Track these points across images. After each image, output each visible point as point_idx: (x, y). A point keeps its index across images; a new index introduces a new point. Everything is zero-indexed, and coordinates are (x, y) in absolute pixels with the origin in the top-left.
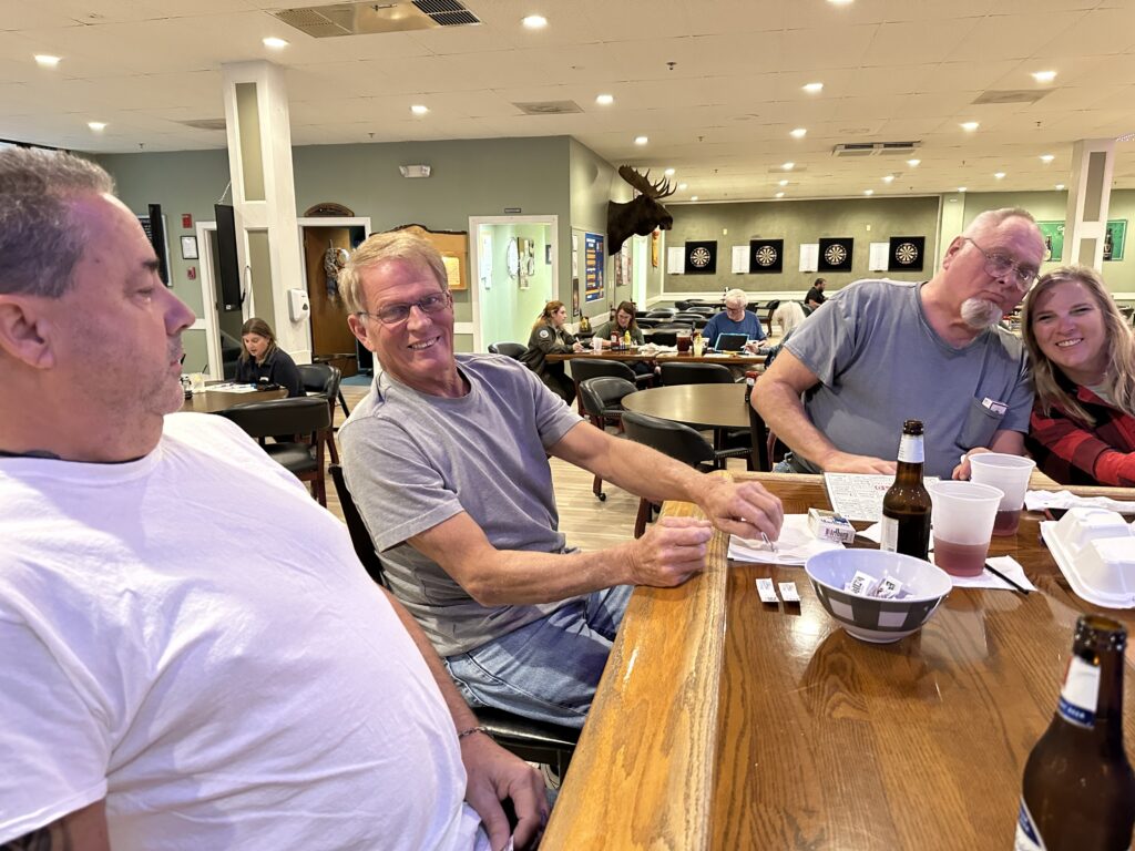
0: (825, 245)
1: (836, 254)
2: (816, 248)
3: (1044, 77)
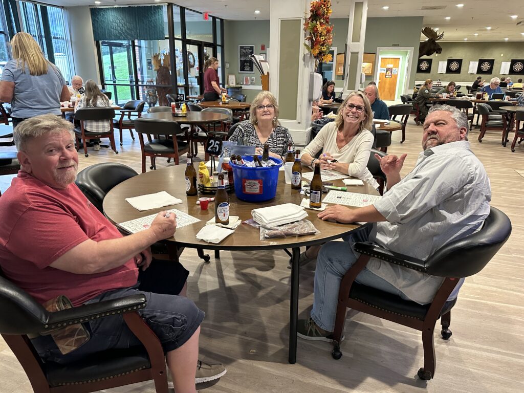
0: (481, 62)
1: (486, 67)
2: (477, 63)
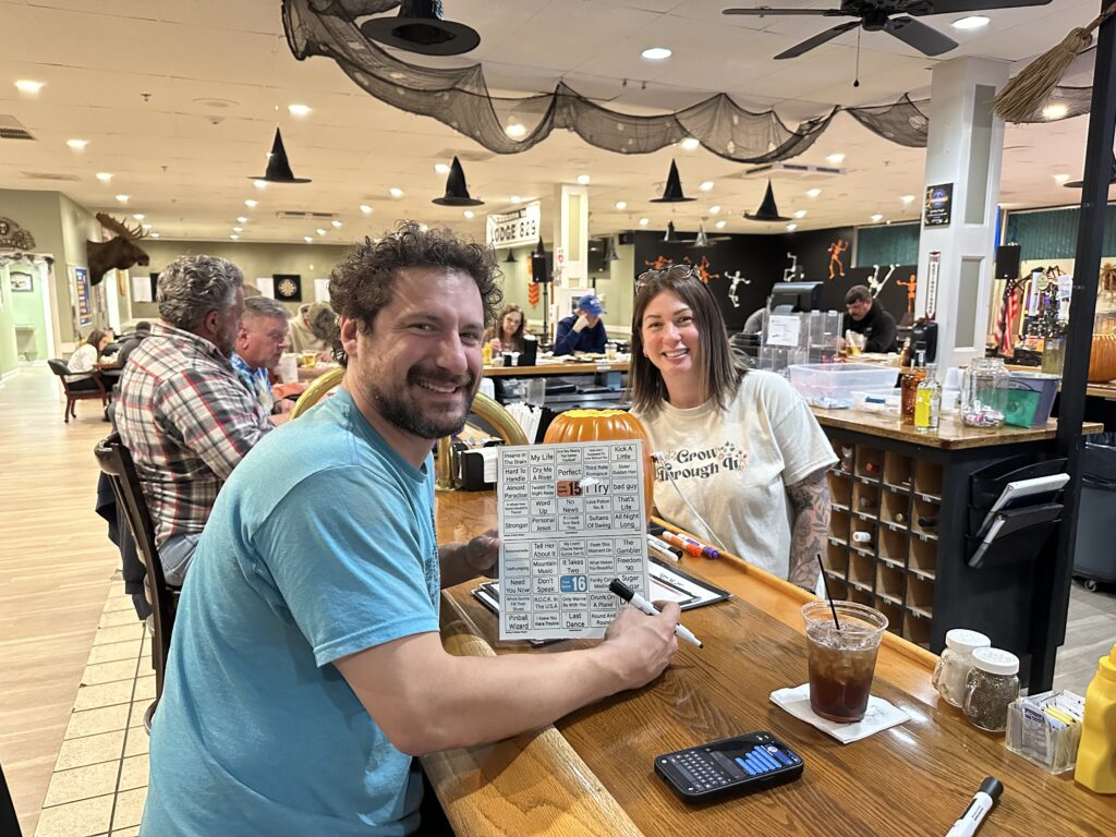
1: (288, 288)
2: (271, 282)
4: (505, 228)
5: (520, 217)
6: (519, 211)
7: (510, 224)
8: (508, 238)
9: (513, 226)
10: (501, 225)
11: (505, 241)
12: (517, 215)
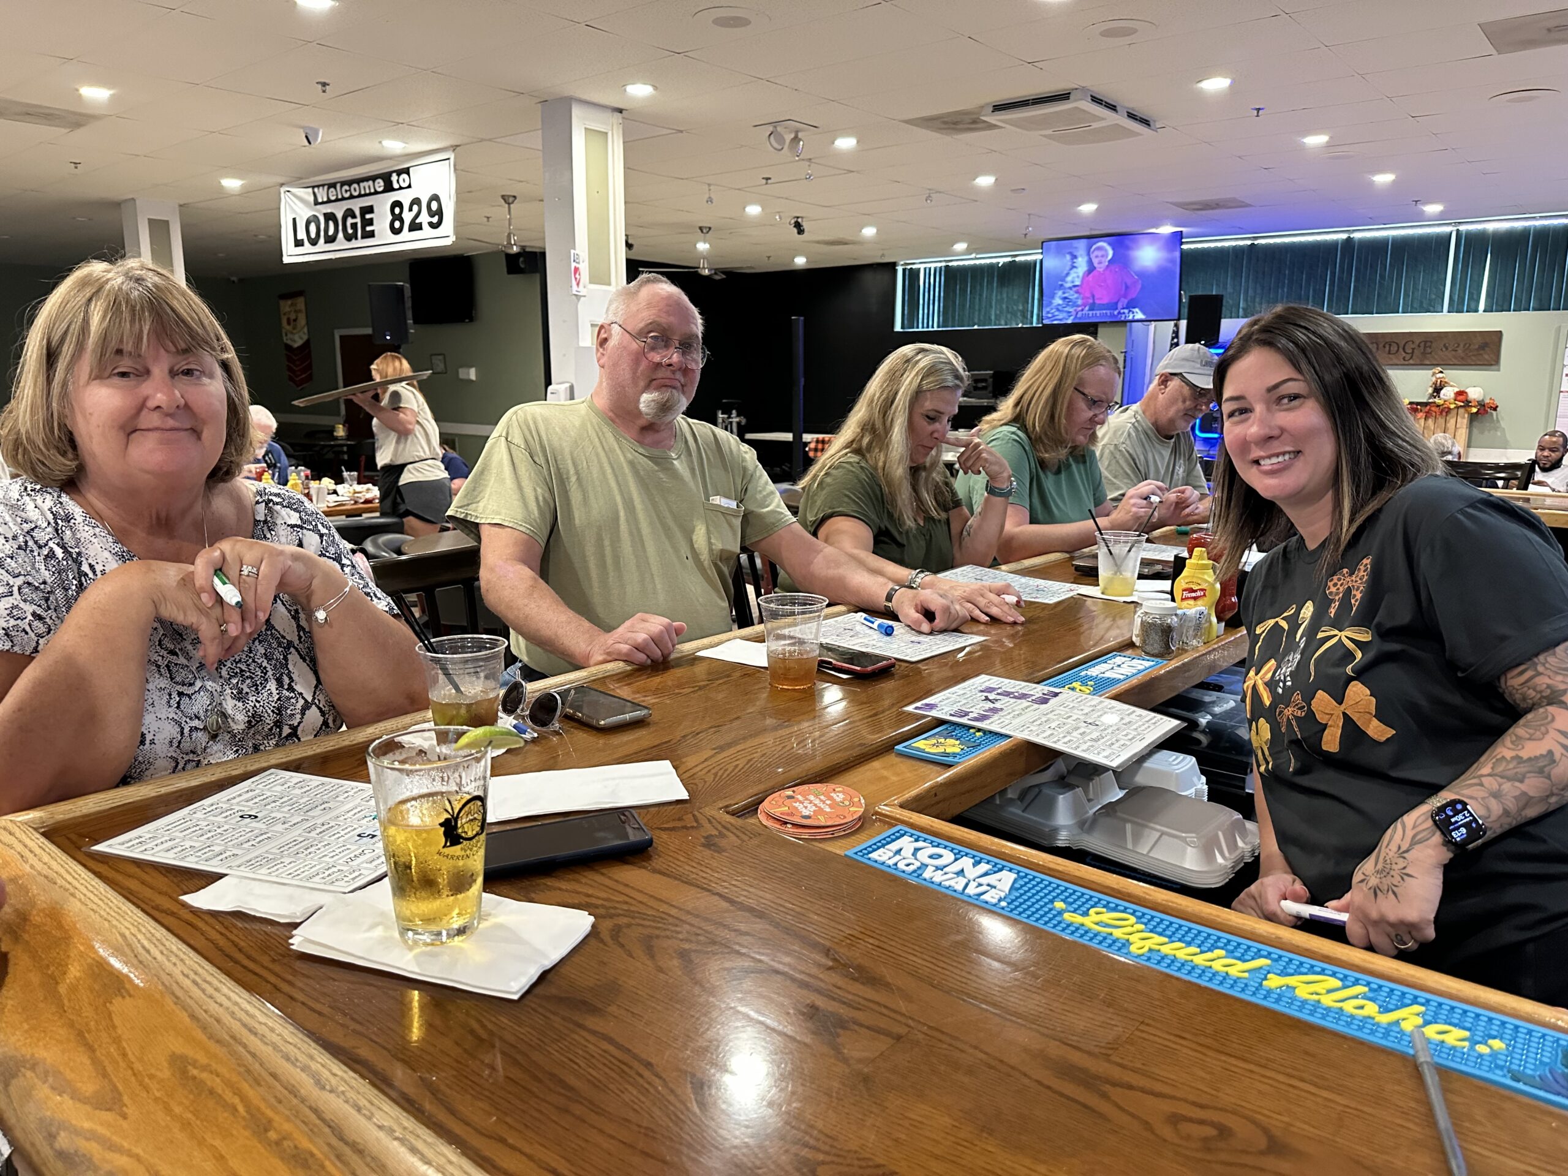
3: (95, 94)
4: (339, 216)
5: (389, 188)
6: (386, 178)
7: (356, 205)
8: (348, 238)
9: (370, 209)
10: (328, 209)
11: (341, 241)
12: (380, 185)
